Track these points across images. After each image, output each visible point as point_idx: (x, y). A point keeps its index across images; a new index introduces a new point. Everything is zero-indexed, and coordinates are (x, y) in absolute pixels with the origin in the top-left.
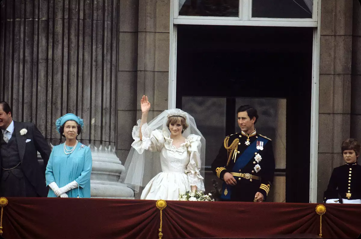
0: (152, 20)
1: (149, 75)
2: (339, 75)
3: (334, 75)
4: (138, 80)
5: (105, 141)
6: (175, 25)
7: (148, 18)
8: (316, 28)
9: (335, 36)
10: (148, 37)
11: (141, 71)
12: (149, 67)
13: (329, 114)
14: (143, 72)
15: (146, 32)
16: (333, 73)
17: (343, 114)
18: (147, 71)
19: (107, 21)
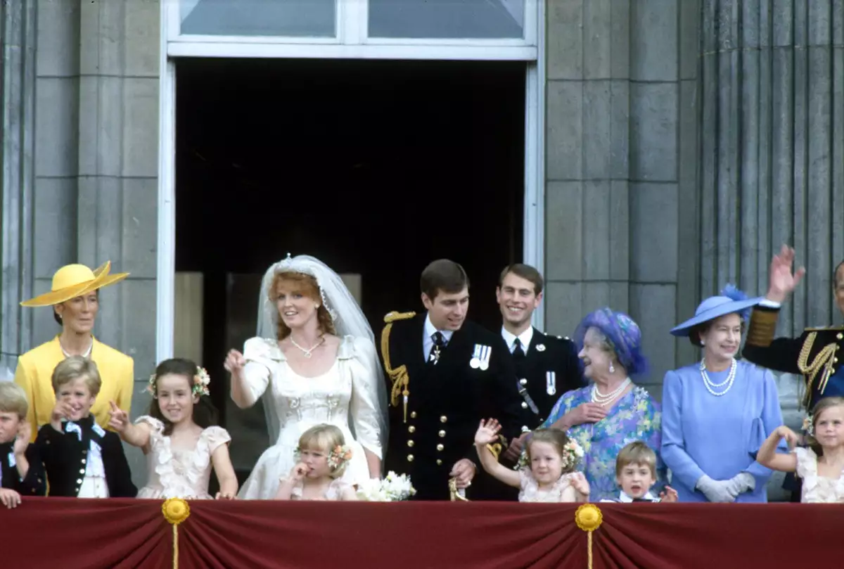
0: (116, 44)
1: (109, 187)
2: (597, 181)
3: (584, 181)
4: (81, 199)
5: (8, 354)
6: (171, 59)
7: (106, 41)
8: (533, 63)
9: (584, 80)
10: (104, 89)
11: (87, 176)
12: (109, 167)
13: (573, 282)
14: (92, 179)
15: (99, 76)
16: (579, 176)
17: (609, 281)
18: (101, 176)
19: (11, 44)
